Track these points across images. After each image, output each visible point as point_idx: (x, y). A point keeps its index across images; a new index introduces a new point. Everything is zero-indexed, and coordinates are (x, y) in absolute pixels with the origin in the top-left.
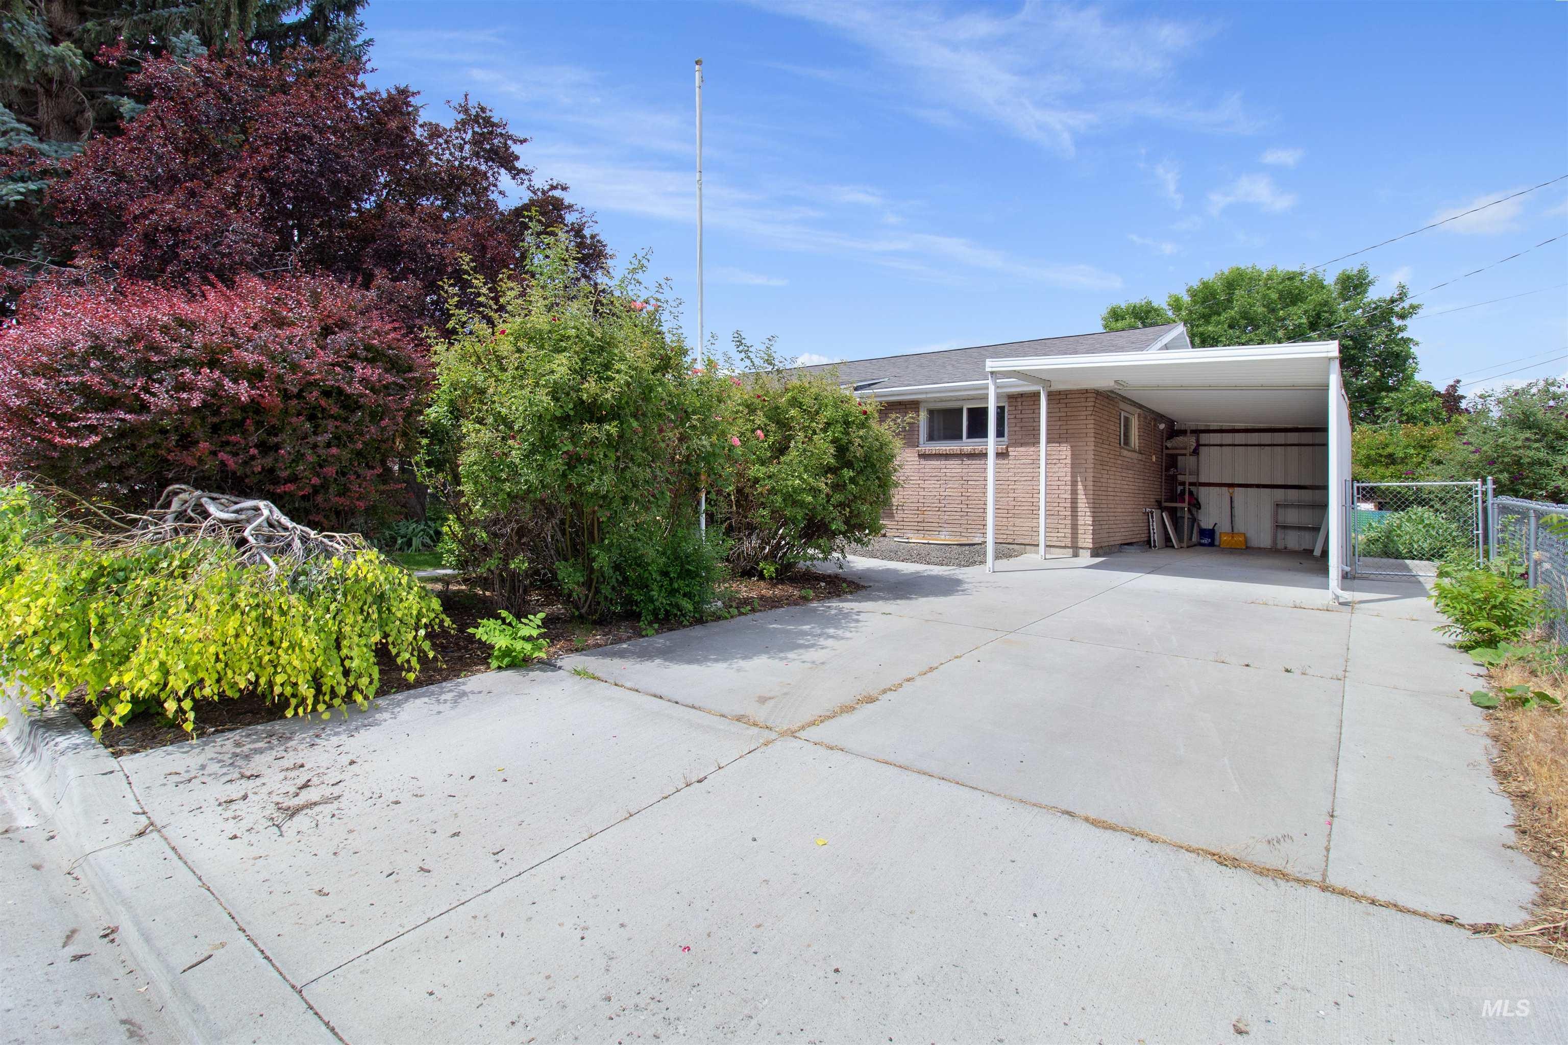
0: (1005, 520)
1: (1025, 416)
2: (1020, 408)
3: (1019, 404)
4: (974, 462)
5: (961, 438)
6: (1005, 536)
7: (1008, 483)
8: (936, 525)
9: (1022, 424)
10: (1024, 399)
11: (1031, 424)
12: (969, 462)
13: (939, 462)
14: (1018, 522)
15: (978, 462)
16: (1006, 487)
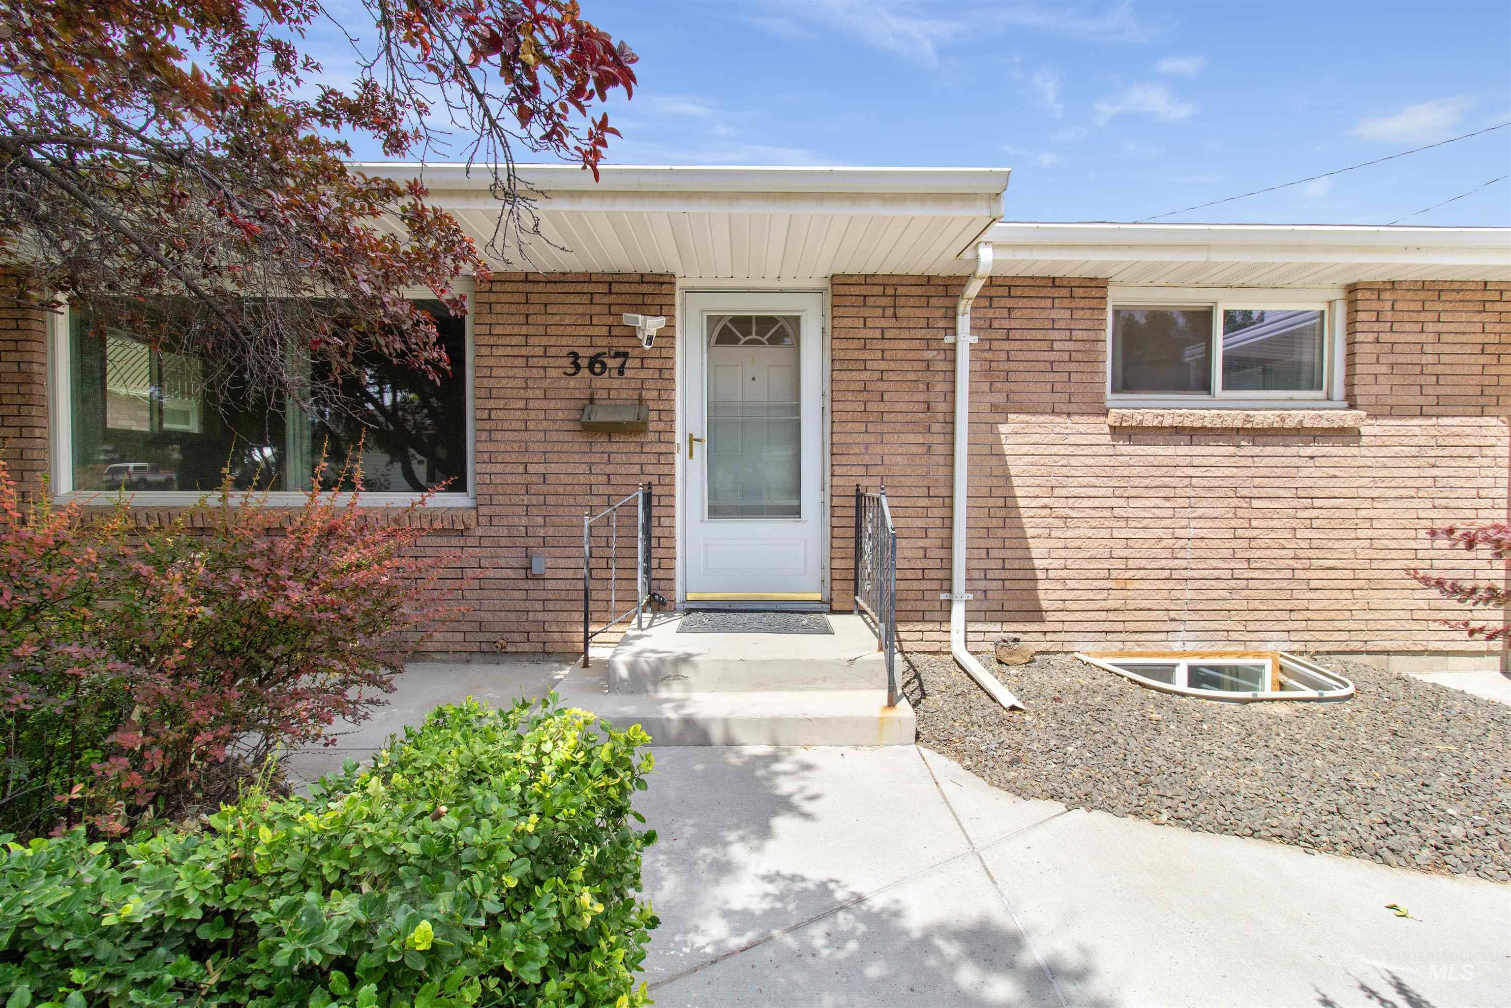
0: (1347, 594)
1: (1402, 338)
2: (1389, 316)
3: (1388, 306)
4: (1269, 450)
5: (1206, 386)
6: (1345, 636)
7: (1356, 503)
8: (1162, 615)
9: (1391, 359)
10: (1398, 295)
11: (1415, 359)
12: (1257, 450)
13: (1171, 450)
14: (1376, 598)
15: (1280, 450)
16: (1351, 513)
